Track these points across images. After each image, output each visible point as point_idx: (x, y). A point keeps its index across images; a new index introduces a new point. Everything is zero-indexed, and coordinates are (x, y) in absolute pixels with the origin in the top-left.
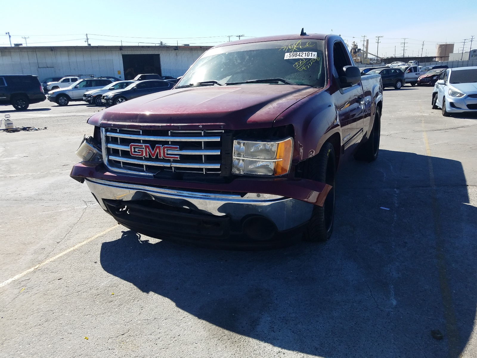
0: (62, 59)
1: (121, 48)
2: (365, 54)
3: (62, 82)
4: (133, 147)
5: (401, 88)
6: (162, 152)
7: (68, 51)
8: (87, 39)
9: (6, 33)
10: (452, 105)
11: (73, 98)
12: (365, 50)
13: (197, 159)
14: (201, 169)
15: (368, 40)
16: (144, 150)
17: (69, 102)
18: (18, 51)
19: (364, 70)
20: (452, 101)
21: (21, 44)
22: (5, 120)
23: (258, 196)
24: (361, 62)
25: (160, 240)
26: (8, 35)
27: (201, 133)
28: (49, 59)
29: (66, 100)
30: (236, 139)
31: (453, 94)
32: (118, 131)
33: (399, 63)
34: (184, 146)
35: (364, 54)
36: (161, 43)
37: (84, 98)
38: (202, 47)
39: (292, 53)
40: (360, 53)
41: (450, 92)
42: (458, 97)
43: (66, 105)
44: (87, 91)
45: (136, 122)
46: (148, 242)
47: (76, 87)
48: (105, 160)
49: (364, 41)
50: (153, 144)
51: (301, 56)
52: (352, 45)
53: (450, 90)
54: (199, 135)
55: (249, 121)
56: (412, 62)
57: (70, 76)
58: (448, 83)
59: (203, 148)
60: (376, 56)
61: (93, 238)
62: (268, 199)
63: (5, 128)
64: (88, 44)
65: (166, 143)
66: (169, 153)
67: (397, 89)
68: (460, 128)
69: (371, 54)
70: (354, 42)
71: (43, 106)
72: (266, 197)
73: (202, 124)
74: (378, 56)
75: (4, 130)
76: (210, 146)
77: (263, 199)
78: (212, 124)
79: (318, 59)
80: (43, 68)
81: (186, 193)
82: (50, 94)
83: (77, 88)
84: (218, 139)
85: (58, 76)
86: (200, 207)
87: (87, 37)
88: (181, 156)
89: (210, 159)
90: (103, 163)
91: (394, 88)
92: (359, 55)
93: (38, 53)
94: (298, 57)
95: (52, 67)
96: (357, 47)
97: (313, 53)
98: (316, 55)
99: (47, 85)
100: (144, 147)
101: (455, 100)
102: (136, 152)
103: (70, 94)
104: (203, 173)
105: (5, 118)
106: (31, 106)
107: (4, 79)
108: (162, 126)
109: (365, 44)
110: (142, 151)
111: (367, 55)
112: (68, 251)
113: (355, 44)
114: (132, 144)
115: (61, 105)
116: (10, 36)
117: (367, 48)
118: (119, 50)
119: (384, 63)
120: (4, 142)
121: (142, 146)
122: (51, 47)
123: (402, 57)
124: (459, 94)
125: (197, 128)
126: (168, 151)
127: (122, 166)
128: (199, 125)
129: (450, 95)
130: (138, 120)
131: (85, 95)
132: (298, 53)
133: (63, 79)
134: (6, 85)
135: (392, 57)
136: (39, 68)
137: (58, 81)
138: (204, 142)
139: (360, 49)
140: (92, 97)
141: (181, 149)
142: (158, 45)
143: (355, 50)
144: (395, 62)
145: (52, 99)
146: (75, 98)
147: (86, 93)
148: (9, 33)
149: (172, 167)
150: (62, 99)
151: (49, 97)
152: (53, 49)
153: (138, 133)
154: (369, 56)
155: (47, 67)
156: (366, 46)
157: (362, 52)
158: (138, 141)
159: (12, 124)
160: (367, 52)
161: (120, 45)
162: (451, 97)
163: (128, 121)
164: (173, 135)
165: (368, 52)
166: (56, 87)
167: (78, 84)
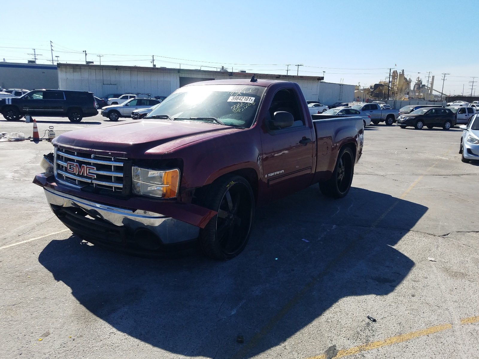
0: (125, 78)
1: (179, 71)
2: (430, 91)
3: (121, 99)
4: (69, 165)
5: (450, 129)
6: (86, 170)
7: (131, 71)
8: (153, 60)
9: (84, 51)
10: (469, 151)
11: (123, 115)
12: (430, 86)
13: (108, 179)
14: (112, 187)
15: (433, 77)
16: (75, 168)
17: (119, 118)
18: (87, 68)
19: (415, 108)
20: (469, 147)
21: (93, 62)
22: (49, 130)
23: (145, 213)
24: (424, 99)
25: (93, 245)
26: (85, 53)
27: (112, 158)
28: (113, 77)
29: (116, 116)
30: (134, 166)
31: (472, 140)
32: (64, 151)
33: (462, 102)
34: (100, 167)
35: (428, 90)
36: (223, 67)
37: (132, 115)
38: (256, 75)
39: (235, 97)
40: (425, 89)
41: (469, 138)
42: (476, 143)
43: (116, 120)
44: (137, 109)
45: (72, 145)
46: (87, 244)
47: (126, 105)
48: (55, 172)
49: (429, 77)
50: (81, 163)
51: (241, 100)
52: (417, 80)
53: (469, 136)
54: (110, 160)
55: (146, 153)
56: (476, 103)
57: (129, 93)
58: (470, 129)
59: (113, 171)
60: (441, 93)
61: (46, 236)
62: (152, 216)
63: (48, 138)
64: (153, 65)
65: (89, 164)
66: (90, 172)
67: (445, 129)
68: (465, 176)
69: (436, 91)
70: (419, 78)
71: (96, 120)
72: (151, 214)
73: (111, 152)
74: (443, 93)
75: (47, 139)
76: (118, 169)
77: (148, 216)
78: (118, 152)
79: (254, 103)
80: (107, 84)
81: (98, 205)
82: (103, 109)
83: (128, 106)
84: (122, 165)
85: (118, 92)
86: (105, 217)
87: (153, 58)
88: (97, 175)
89: (118, 180)
90: (54, 176)
91: (442, 128)
92: (422, 91)
93: (104, 71)
94: (238, 101)
95: (115, 85)
96: (421, 83)
97: (252, 98)
98: (253, 100)
99: (108, 101)
100: (75, 165)
101: (472, 146)
102: (71, 169)
103: (121, 111)
104: (113, 190)
105: (49, 129)
106: (84, 119)
107: (64, 94)
108: (86, 151)
109: (431, 80)
110: (74, 168)
111: (431, 92)
112: (22, 242)
113: (420, 79)
114: (68, 162)
115: (111, 120)
116: (86, 54)
117: (432, 84)
118: (177, 72)
119: (445, 101)
120: (39, 150)
121: (74, 164)
122: (116, 66)
123: (470, 96)
124: (477, 141)
125: (107, 154)
126: (91, 170)
127: (65, 179)
128: (109, 152)
129: (468, 141)
130: (74, 144)
131: (133, 113)
132: (240, 97)
133: (122, 96)
134: (65, 99)
135: (459, 95)
136: (103, 84)
137: (118, 97)
138: (114, 166)
139: (424, 85)
140: (138, 115)
141: (98, 170)
142: (219, 70)
143: (419, 86)
144: (458, 101)
145: (104, 114)
146: (124, 115)
147: (134, 111)
148: (85, 51)
149: (93, 183)
150: (113, 115)
151: (102, 112)
152: (117, 68)
153: (73, 154)
154: (434, 93)
155: (111, 84)
156: (431, 82)
157: (426, 88)
158: (73, 160)
159: (55, 134)
160: (431, 89)
161: (178, 68)
162: (469, 143)
163: (69, 144)
164: (95, 158)
165: (434, 88)
166: (116, 103)
167: (129, 102)
